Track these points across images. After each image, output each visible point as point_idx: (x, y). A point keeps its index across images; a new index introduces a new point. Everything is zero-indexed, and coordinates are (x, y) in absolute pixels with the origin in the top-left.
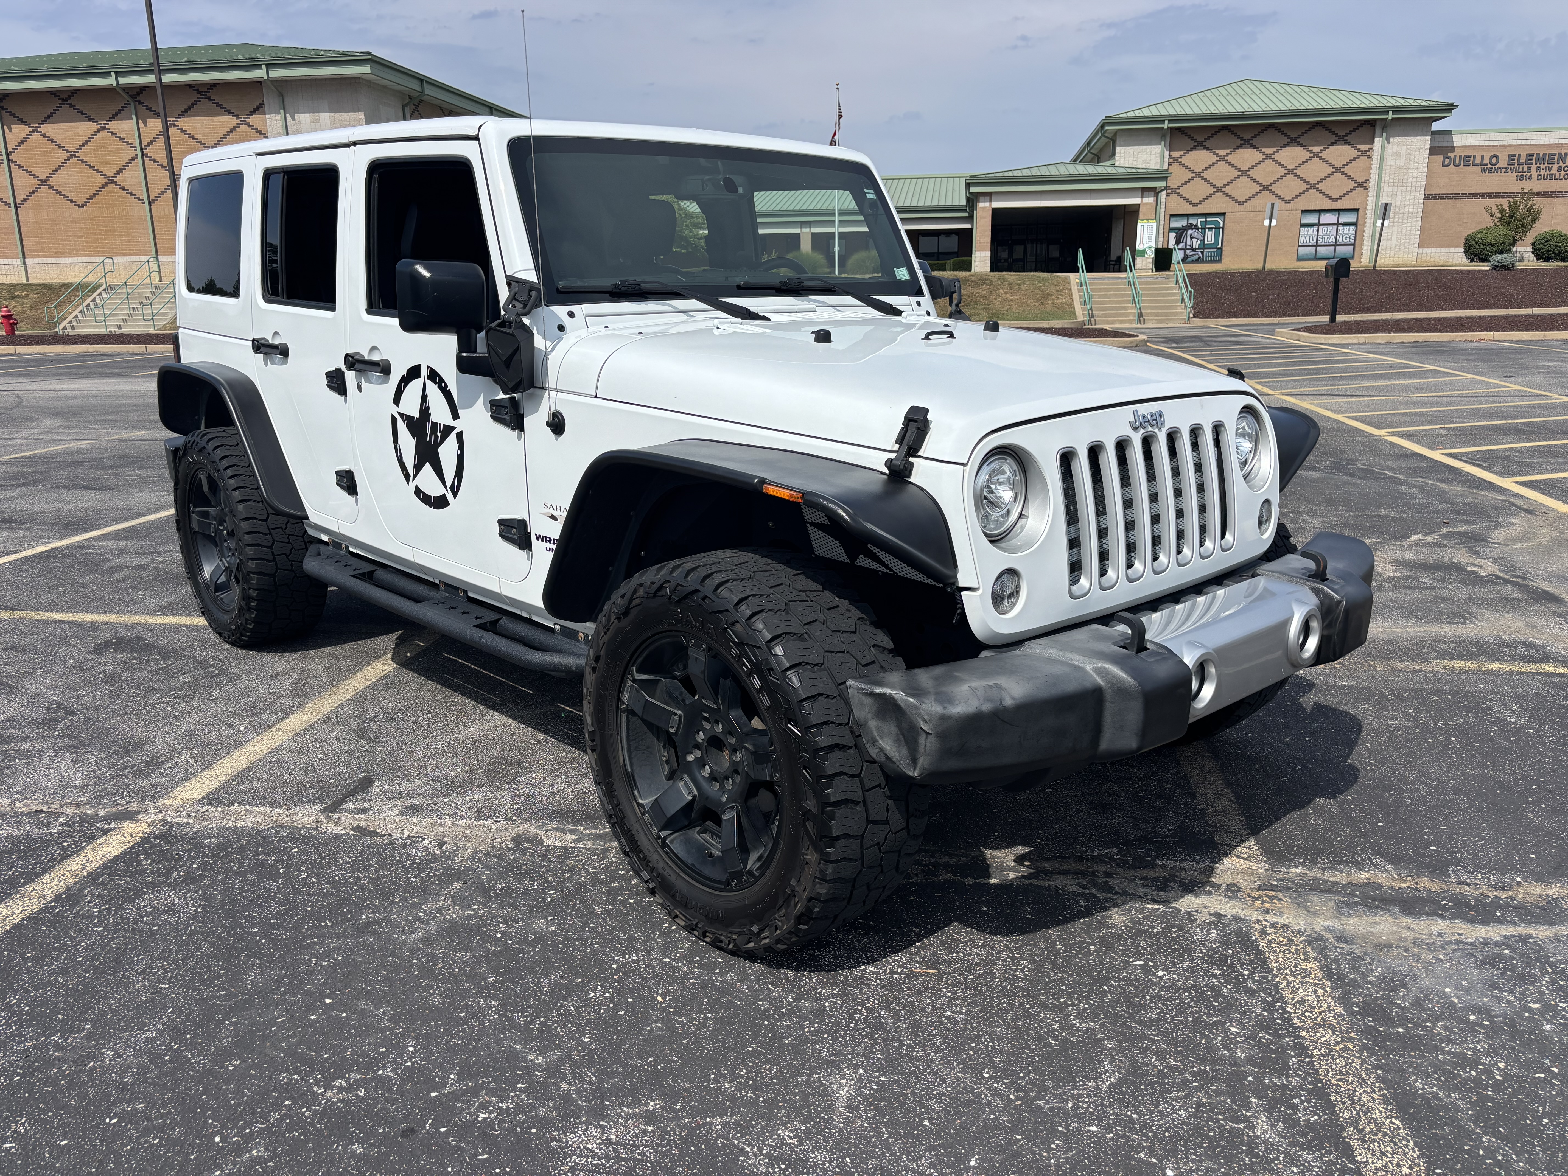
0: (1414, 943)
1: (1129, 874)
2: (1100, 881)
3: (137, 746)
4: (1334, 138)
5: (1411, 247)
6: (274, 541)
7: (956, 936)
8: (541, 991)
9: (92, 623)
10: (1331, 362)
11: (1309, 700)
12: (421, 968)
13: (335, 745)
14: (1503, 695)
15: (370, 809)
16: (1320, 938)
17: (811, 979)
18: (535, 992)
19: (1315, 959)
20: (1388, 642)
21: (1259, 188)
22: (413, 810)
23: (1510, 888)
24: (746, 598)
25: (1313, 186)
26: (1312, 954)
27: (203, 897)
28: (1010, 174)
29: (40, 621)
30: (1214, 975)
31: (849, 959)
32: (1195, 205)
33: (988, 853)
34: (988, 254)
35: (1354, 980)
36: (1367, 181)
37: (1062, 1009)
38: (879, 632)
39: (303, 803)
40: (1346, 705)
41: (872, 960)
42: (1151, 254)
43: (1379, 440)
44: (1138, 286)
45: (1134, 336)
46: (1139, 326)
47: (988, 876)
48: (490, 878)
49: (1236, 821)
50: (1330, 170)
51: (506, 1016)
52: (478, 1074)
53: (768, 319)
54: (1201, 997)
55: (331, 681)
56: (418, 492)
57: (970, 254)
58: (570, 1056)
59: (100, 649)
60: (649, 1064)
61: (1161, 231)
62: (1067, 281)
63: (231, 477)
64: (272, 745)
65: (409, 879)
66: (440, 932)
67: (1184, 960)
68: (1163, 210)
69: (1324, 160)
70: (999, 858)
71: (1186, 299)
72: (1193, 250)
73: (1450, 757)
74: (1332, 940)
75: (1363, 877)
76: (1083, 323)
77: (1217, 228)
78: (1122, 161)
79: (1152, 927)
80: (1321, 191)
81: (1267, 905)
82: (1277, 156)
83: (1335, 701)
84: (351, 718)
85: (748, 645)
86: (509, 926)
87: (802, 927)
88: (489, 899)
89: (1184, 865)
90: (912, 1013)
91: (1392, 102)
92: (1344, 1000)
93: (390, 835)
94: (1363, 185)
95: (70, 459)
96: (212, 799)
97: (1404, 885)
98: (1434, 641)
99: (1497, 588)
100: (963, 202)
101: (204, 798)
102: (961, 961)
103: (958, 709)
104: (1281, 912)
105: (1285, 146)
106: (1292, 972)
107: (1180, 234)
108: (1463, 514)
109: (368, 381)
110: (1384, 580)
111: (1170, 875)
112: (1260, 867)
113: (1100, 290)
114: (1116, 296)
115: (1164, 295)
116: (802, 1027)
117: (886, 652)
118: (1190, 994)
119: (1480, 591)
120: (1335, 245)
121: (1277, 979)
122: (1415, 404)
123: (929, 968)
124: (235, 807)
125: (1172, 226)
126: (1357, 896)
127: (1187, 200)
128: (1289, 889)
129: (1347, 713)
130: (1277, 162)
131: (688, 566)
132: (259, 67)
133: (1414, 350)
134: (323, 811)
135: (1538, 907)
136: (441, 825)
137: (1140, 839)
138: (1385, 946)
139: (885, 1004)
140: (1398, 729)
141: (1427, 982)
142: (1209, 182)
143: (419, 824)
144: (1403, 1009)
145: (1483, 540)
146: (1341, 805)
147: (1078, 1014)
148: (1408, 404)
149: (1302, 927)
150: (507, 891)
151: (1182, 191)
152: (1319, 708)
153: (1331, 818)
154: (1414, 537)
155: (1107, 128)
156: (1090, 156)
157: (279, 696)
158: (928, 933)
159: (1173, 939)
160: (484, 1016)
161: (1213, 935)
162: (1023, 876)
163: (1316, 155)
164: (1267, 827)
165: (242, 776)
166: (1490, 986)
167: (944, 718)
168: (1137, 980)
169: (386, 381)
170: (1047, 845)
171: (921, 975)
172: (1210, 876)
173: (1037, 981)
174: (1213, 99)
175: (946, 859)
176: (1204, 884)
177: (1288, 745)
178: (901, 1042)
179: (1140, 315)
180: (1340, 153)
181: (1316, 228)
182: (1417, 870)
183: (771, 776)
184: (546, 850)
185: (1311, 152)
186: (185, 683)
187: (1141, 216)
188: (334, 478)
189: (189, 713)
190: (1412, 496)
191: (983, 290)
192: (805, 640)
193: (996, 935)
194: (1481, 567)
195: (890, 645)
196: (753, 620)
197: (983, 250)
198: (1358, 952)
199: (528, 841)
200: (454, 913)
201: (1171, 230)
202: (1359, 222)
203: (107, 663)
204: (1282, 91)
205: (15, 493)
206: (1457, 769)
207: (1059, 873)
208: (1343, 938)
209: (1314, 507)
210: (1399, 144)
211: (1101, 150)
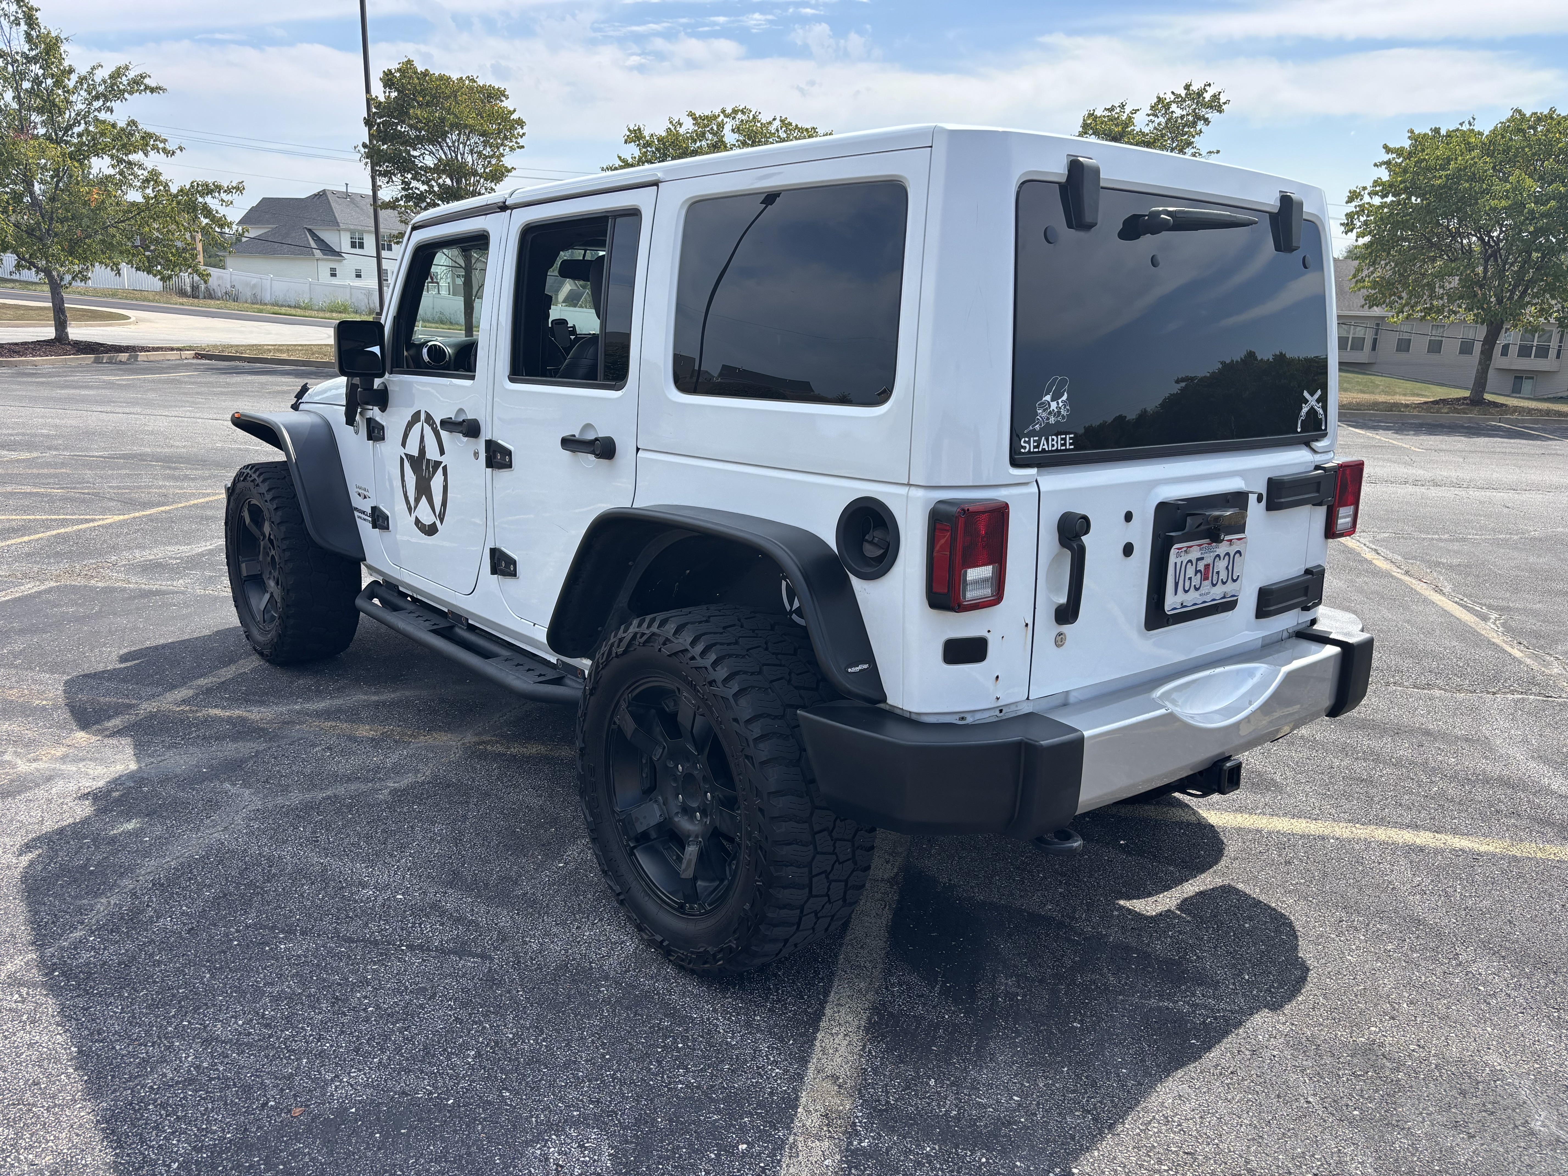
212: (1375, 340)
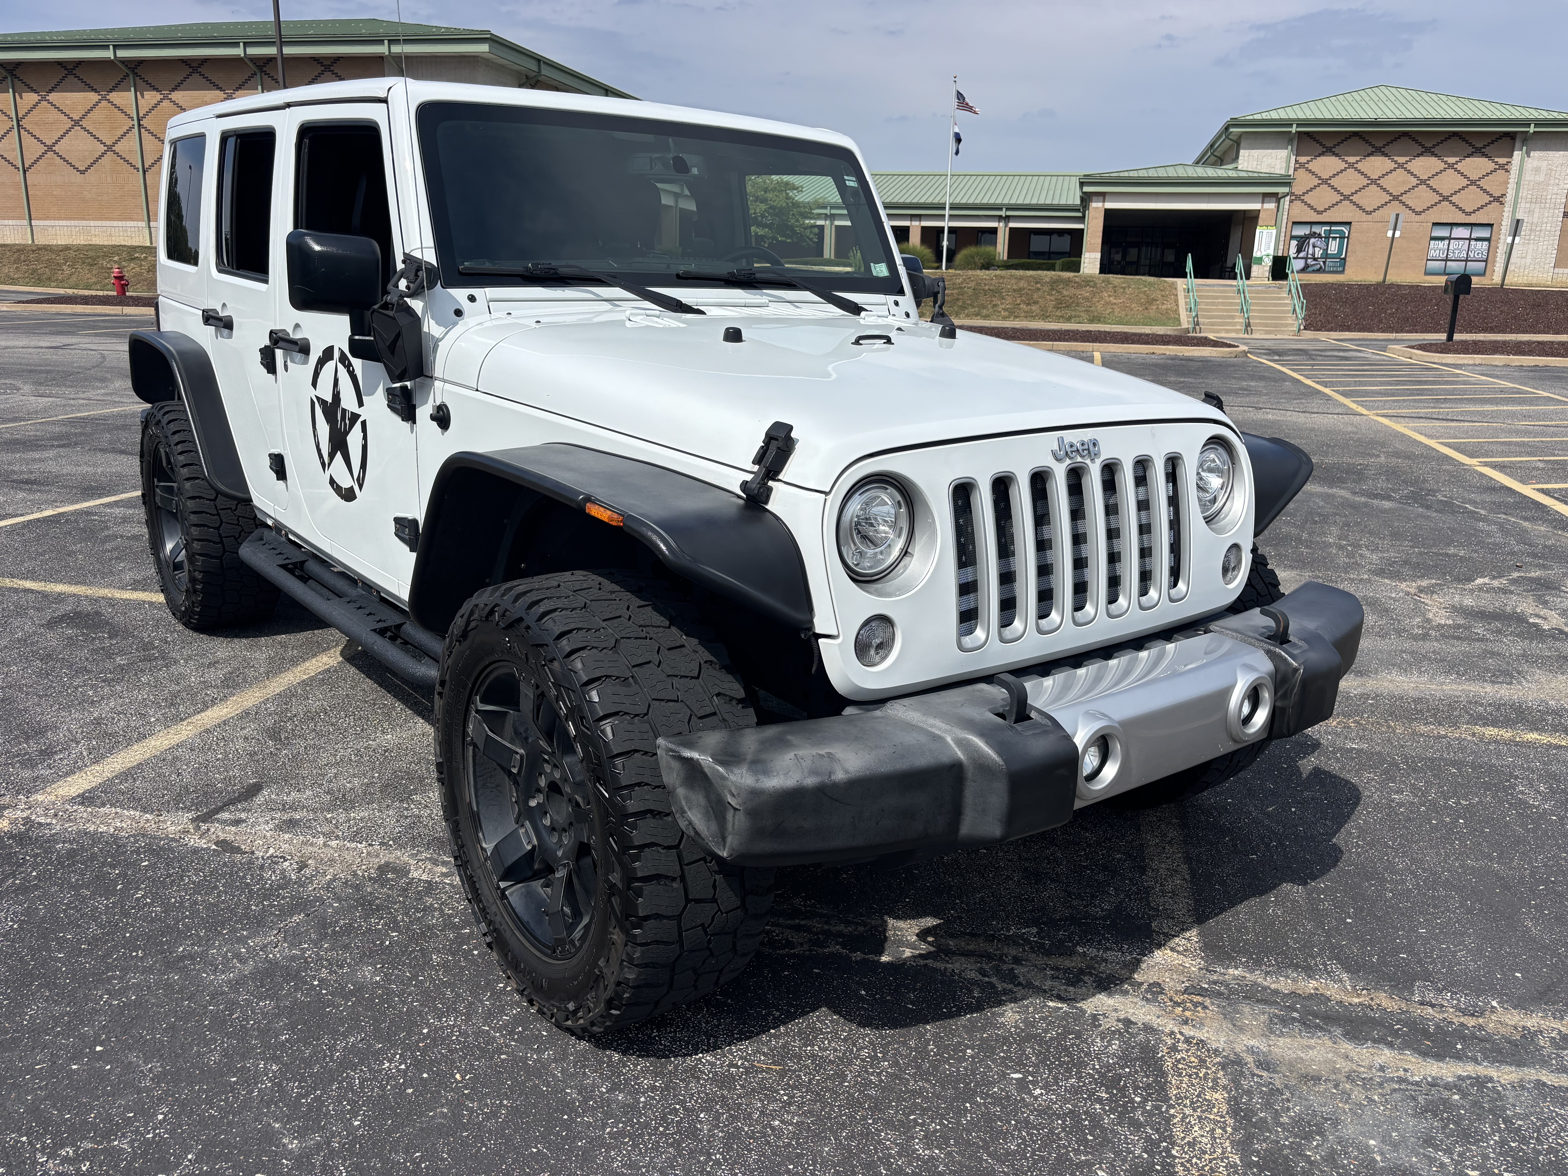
0: (1348, 1077)
1: (1041, 960)
2: (1005, 967)
3: (40, 732)
4: (1471, 150)
5: (1547, 267)
6: (222, 522)
7: (819, 1025)
8: (332, 1056)
9: (60, 594)
10: (1439, 383)
11: (1308, 764)
12: (214, 1017)
13: (240, 744)
14: (1533, 772)
15: (244, 821)
16: (1238, 1062)
17: (635, 1065)
18: (325, 1056)
19: (1224, 1088)
20: (1418, 701)
21: (1388, 198)
22: (290, 825)
23: (1482, 1014)
24: (570, 631)
25: (1446, 199)
26: (1223, 1081)
27: (27, 912)
28: (1126, 174)
29: (10, 589)
30: (1099, 1100)
31: (688, 1043)
32: (1320, 213)
33: (891, 922)
34: (1099, 255)
35: (1263, 1120)
36: (1503, 195)
37: (909, 1129)
38: (730, 678)
39: (178, 809)
40: (1349, 771)
41: (713, 1048)
42: (1268, 262)
43: (1469, 470)
44: (1247, 295)
45: (1234, 346)
46: (1246, 336)
47: (881, 953)
48: (337, 911)
49: (1182, 906)
50: (1466, 182)
51: (279, 1085)
52: (218, 1158)
53: (703, 313)
54: (1077, 1128)
55: (267, 674)
56: (332, 482)
57: (1079, 254)
58: (328, 1143)
59: (51, 624)
60: (413, 1162)
61: (1282, 238)
62: (1174, 287)
63: (181, 453)
64: (176, 740)
65: (249, 905)
66: (253, 975)
67: (1071, 1077)
68: (1285, 217)
69: (1459, 172)
70: (901, 930)
71: (1298, 310)
72: (1315, 259)
73: (1452, 844)
74: (1251, 1065)
75: (1310, 986)
76: (1187, 330)
77: (1342, 238)
78: (1245, 164)
79: (1046, 1031)
80: (1454, 204)
81: (1188, 1013)
82: (1409, 166)
83: (1337, 766)
84: (270, 715)
85: (564, 687)
86: (330, 973)
87: (613, 1012)
88: (323, 937)
89: (1110, 955)
90: (735, 1118)
91: (1535, 115)
92: (1243, 1146)
93: (253, 853)
94: (1499, 200)
95: (120, 422)
96: (86, 799)
97: (1356, 1000)
98: (1470, 703)
99: (1558, 644)
100: (1078, 202)
101: (78, 796)
102: (813, 1056)
103: (774, 782)
104: (1202, 1024)
105: (1418, 155)
106: (1192, 1103)
107: (1302, 242)
108: (1540, 558)
109: (293, 361)
110: (1432, 628)
111: (1088, 967)
112: (1193, 965)
113: (1208, 297)
114: (1223, 304)
115: (1275, 305)
116: (604, 1126)
117: (734, 702)
118: (1064, 1122)
119: (1537, 647)
120: (1466, 261)
121: (1172, 1111)
122: (1518, 432)
123: (774, 1063)
124: (106, 810)
125: (1294, 233)
126: (1296, 1011)
127: (1312, 208)
128: (1220, 994)
129: (1347, 782)
130: (1409, 172)
131: (522, 589)
132: (381, 42)
133: (1531, 374)
134: (193, 820)
135: (1510, 1042)
136: (312, 845)
137: (1067, 919)
138: (1313, 1078)
139: (708, 1104)
140: (1401, 805)
141: (1349, 1130)
142: (1336, 190)
143: (290, 842)
144: (1311, 1163)
145: (1556, 588)
146: (1310, 894)
147: (925, 1137)
148: (1510, 432)
149: (1221, 1046)
150: (349, 929)
151: (1306, 198)
152: (1317, 772)
153: (1293, 909)
154: (1480, 581)
155: (1231, 130)
156: (1213, 158)
157: (206, 685)
158: (790, 1017)
159: (1066, 1049)
160: (256, 1084)
161: (1115, 1045)
162: (921, 955)
163: (1451, 166)
164: (1216, 915)
165: (127, 775)
166: (1425, 1141)
167: (754, 793)
168: (1008, 1097)
169: (306, 362)
170: (960, 918)
171: (763, 1071)
172: (1134, 971)
173: (892, 1090)
174: (1346, 104)
175: (841, 927)
176: (1123, 981)
177: (1269, 815)
178: (709, 1155)
179: (1248, 325)
180: (1476, 166)
181: (1446, 242)
182: (1377, 983)
183: (589, 838)
184: (408, 884)
185: (1446, 163)
186: (120, 665)
187: (1260, 222)
188: (267, 461)
189: (109, 698)
190: (1489, 534)
191: (1086, 292)
192: (629, 685)
193: (864, 1027)
194: (1546, 619)
195: (742, 694)
196: (573, 657)
197: (1093, 251)
198: (1278, 1084)
199: (395, 870)
200: (279, 953)
201: (1293, 237)
202: (1493, 238)
203: (52, 639)
204: (1419, 99)
205: (51, 453)
206: (1457, 859)
207: (962, 955)
208: (1266, 1064)
209: (1377, 541)
210: (1540, 159)
211: (1225, 153)
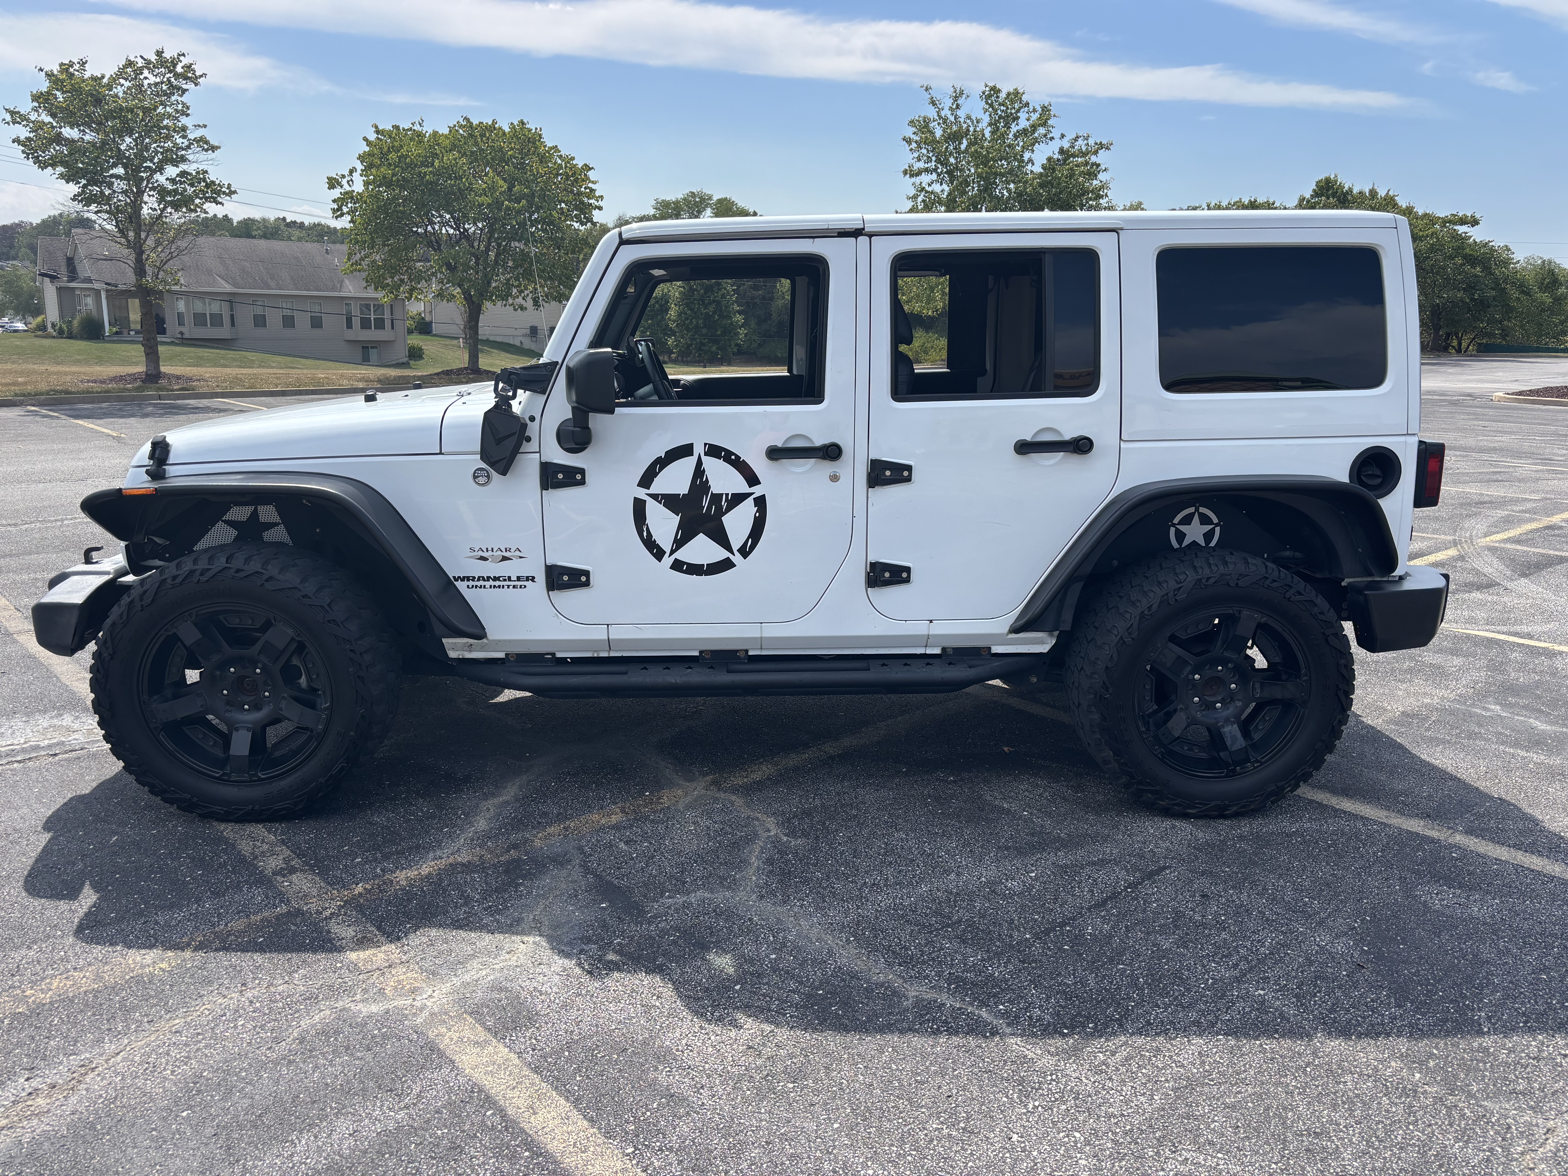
212: (232, 316)
